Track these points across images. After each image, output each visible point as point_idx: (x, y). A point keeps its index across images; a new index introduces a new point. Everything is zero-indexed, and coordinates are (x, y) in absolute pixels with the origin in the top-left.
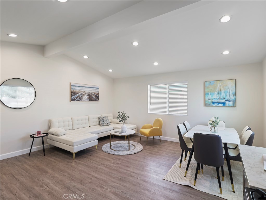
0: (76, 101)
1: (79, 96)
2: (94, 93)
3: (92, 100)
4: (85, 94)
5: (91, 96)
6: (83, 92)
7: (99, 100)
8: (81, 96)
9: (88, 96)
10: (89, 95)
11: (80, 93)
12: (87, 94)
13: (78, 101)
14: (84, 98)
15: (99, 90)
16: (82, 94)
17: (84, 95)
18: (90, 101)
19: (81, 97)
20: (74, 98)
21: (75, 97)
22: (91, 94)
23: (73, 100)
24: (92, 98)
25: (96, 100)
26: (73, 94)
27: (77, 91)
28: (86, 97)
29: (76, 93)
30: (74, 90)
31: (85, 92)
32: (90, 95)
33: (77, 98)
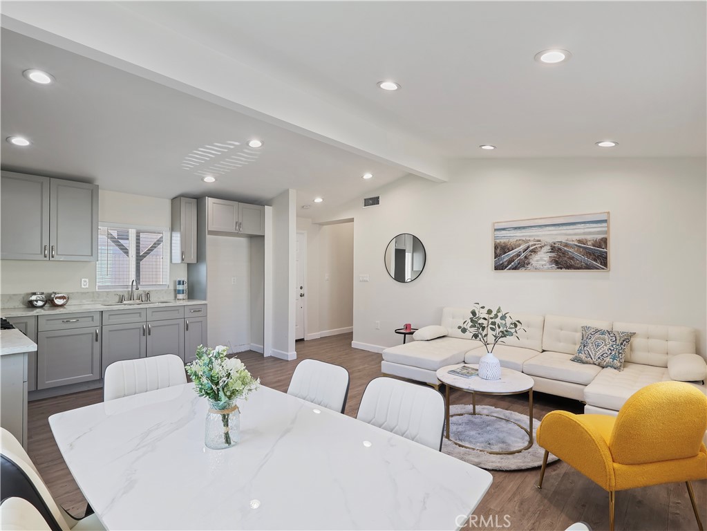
0: (509, 269)
1: (518, 255)
2: (579, 241)
3: (569, 267)
4: (541, 247)
5: (564, 253)
6: (531, 243)
7: (605, 265)
8: (523, 255)
9: (553, 254)
10: (553, 249)
11: (523, 247)
12: (548, 248)
13: (515, 268)
14: (537, 261)
15: (608, 227)
16: (528, 247)
17: (534, 251)
18: (561, 268)
19: (526, 257)
20: (501, 262)
21: (505, 260)
22: (566, 245)
23: (499, 267)
24: (572, 258)
25: (588, 267)
26: (498, 251)
27: (513, 240)
28: (542, 258)
29: (508, 249)
30: (502, 241)
31: (540, 241)
32: (560, 249)
33: (510, 262)
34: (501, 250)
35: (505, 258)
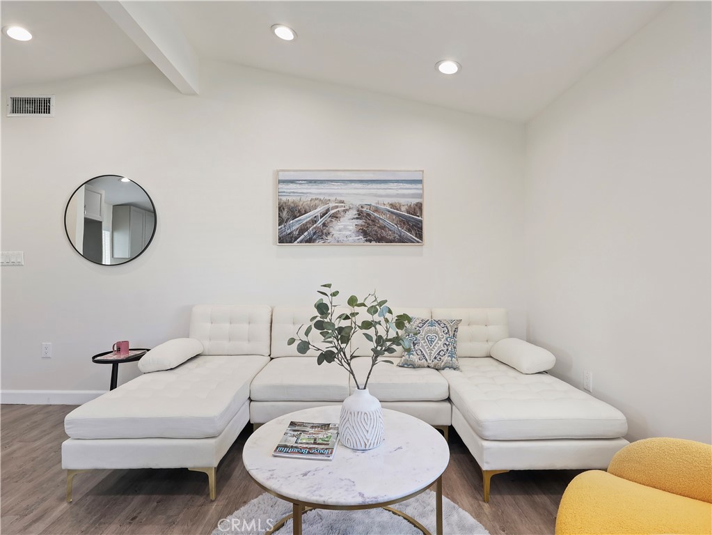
0: (301, 242)
1: (314, 221)
2: (392, 205)
3: (380, 240)
4: (345, 211)
5: (374, 221)
6: (331, 205)
7: (420, 237)
8: (319, 223)
9: (360, 222)
10: (360, 214)
11: (320, 209)
12: (353, 213)
13: (310, 240)
14: (340, 230)
15: (423, 189)
16: (328, 210)
17: (335, 216)
18: (370, 241)
19: (324, 225)
20: (289, 231)
21: (294, 228)
22: (377, 210)
23: (285, 239)
24: (383, 228)
25: (402, 240)
26: (285, 214)
27: (305, 200)
28: (346, 226)
29: (299, 211)
30: (291, 199)
31: (343, 202)
32: (368, 215)
33: (302, 230)
34: (287, 212)
35: (295, 225)
